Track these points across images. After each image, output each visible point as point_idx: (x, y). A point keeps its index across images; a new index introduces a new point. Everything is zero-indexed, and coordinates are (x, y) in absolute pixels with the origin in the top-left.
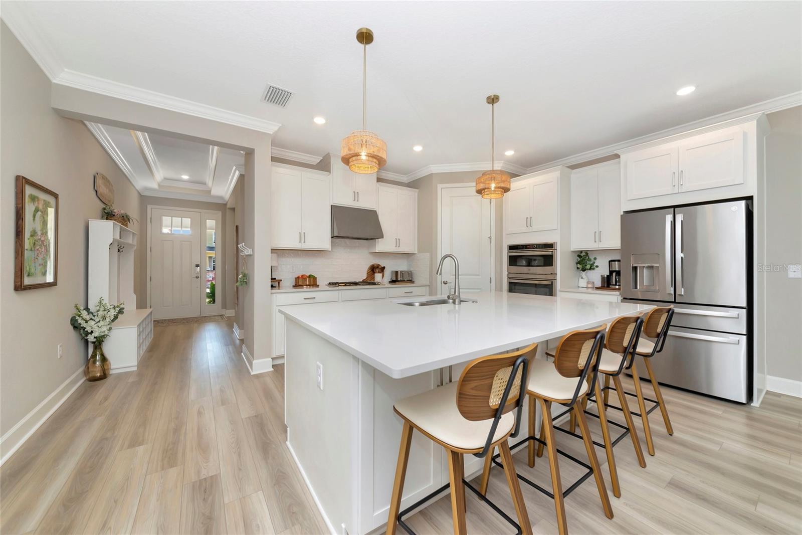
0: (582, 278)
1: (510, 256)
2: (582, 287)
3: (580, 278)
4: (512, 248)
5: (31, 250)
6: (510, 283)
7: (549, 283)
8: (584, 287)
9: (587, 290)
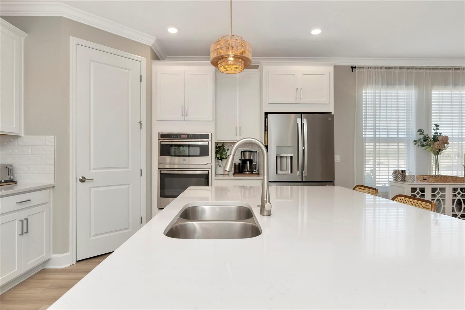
0: (220, 166)
1: (162, 145)
2: (220, 174)
3: (218, 166)
4: (163, 136)
6: (162, 175)
7: (206, 172)
8: (221, 174)
9: (224, 177)
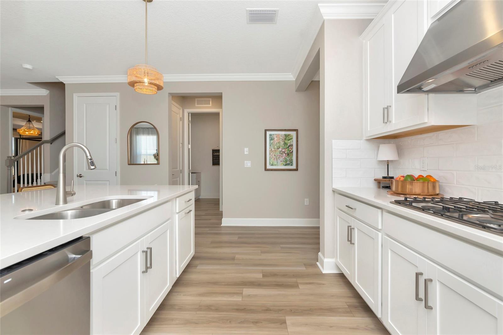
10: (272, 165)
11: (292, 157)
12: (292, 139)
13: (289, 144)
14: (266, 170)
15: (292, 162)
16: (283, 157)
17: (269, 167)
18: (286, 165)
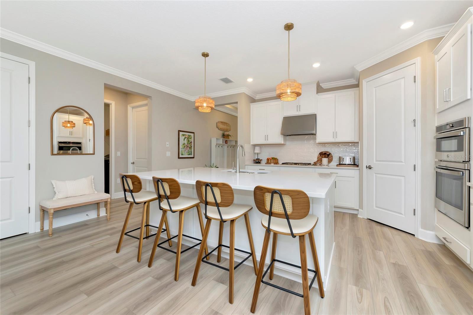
5: (183, 148)
6: (437, 172)
10: (182, 155)
11: (192, 150)
12: (192, 138)
13: (190, 141)
14: (179, 158)
15: (191, 153)
16: (188, 150)
17: (181, 156)
18: (189, 155)
